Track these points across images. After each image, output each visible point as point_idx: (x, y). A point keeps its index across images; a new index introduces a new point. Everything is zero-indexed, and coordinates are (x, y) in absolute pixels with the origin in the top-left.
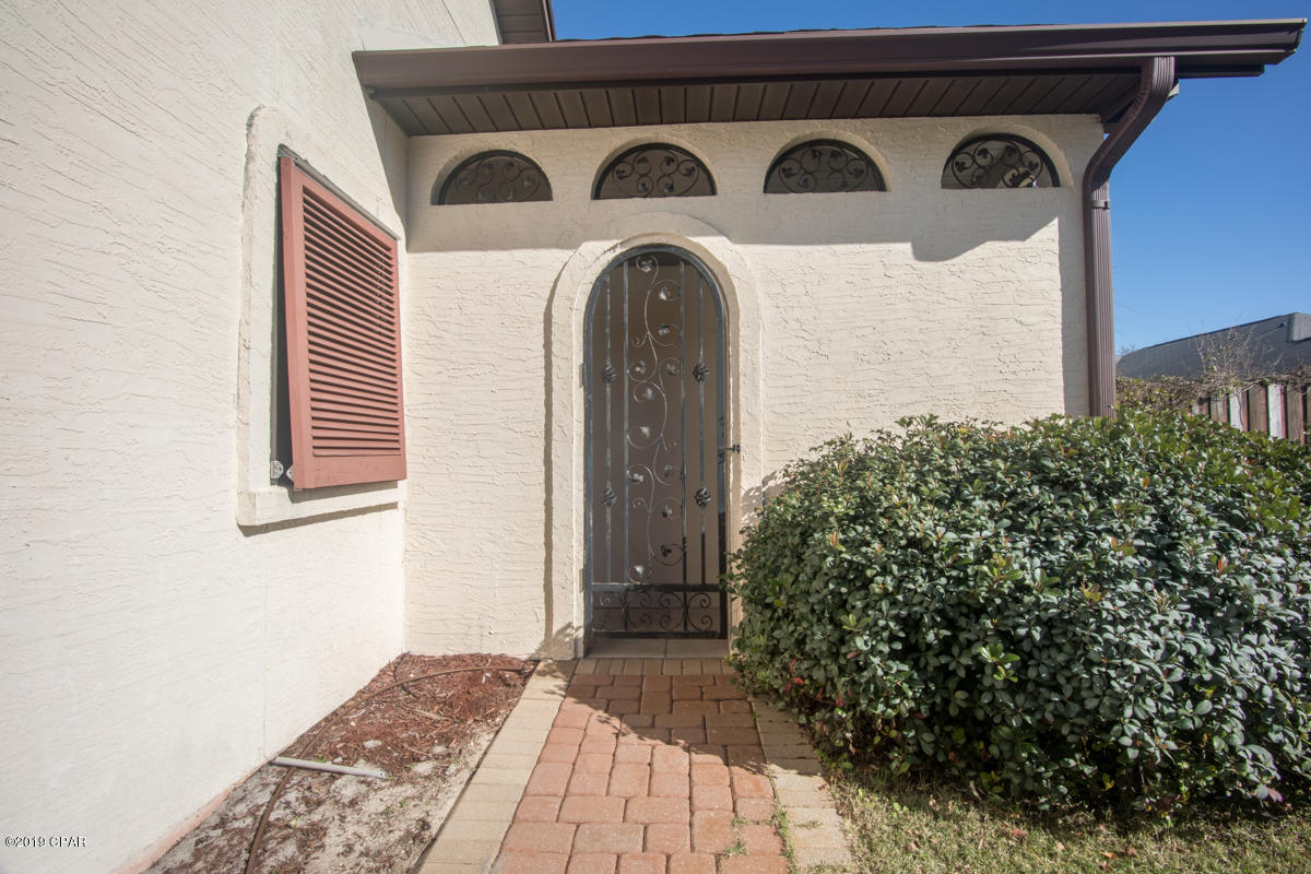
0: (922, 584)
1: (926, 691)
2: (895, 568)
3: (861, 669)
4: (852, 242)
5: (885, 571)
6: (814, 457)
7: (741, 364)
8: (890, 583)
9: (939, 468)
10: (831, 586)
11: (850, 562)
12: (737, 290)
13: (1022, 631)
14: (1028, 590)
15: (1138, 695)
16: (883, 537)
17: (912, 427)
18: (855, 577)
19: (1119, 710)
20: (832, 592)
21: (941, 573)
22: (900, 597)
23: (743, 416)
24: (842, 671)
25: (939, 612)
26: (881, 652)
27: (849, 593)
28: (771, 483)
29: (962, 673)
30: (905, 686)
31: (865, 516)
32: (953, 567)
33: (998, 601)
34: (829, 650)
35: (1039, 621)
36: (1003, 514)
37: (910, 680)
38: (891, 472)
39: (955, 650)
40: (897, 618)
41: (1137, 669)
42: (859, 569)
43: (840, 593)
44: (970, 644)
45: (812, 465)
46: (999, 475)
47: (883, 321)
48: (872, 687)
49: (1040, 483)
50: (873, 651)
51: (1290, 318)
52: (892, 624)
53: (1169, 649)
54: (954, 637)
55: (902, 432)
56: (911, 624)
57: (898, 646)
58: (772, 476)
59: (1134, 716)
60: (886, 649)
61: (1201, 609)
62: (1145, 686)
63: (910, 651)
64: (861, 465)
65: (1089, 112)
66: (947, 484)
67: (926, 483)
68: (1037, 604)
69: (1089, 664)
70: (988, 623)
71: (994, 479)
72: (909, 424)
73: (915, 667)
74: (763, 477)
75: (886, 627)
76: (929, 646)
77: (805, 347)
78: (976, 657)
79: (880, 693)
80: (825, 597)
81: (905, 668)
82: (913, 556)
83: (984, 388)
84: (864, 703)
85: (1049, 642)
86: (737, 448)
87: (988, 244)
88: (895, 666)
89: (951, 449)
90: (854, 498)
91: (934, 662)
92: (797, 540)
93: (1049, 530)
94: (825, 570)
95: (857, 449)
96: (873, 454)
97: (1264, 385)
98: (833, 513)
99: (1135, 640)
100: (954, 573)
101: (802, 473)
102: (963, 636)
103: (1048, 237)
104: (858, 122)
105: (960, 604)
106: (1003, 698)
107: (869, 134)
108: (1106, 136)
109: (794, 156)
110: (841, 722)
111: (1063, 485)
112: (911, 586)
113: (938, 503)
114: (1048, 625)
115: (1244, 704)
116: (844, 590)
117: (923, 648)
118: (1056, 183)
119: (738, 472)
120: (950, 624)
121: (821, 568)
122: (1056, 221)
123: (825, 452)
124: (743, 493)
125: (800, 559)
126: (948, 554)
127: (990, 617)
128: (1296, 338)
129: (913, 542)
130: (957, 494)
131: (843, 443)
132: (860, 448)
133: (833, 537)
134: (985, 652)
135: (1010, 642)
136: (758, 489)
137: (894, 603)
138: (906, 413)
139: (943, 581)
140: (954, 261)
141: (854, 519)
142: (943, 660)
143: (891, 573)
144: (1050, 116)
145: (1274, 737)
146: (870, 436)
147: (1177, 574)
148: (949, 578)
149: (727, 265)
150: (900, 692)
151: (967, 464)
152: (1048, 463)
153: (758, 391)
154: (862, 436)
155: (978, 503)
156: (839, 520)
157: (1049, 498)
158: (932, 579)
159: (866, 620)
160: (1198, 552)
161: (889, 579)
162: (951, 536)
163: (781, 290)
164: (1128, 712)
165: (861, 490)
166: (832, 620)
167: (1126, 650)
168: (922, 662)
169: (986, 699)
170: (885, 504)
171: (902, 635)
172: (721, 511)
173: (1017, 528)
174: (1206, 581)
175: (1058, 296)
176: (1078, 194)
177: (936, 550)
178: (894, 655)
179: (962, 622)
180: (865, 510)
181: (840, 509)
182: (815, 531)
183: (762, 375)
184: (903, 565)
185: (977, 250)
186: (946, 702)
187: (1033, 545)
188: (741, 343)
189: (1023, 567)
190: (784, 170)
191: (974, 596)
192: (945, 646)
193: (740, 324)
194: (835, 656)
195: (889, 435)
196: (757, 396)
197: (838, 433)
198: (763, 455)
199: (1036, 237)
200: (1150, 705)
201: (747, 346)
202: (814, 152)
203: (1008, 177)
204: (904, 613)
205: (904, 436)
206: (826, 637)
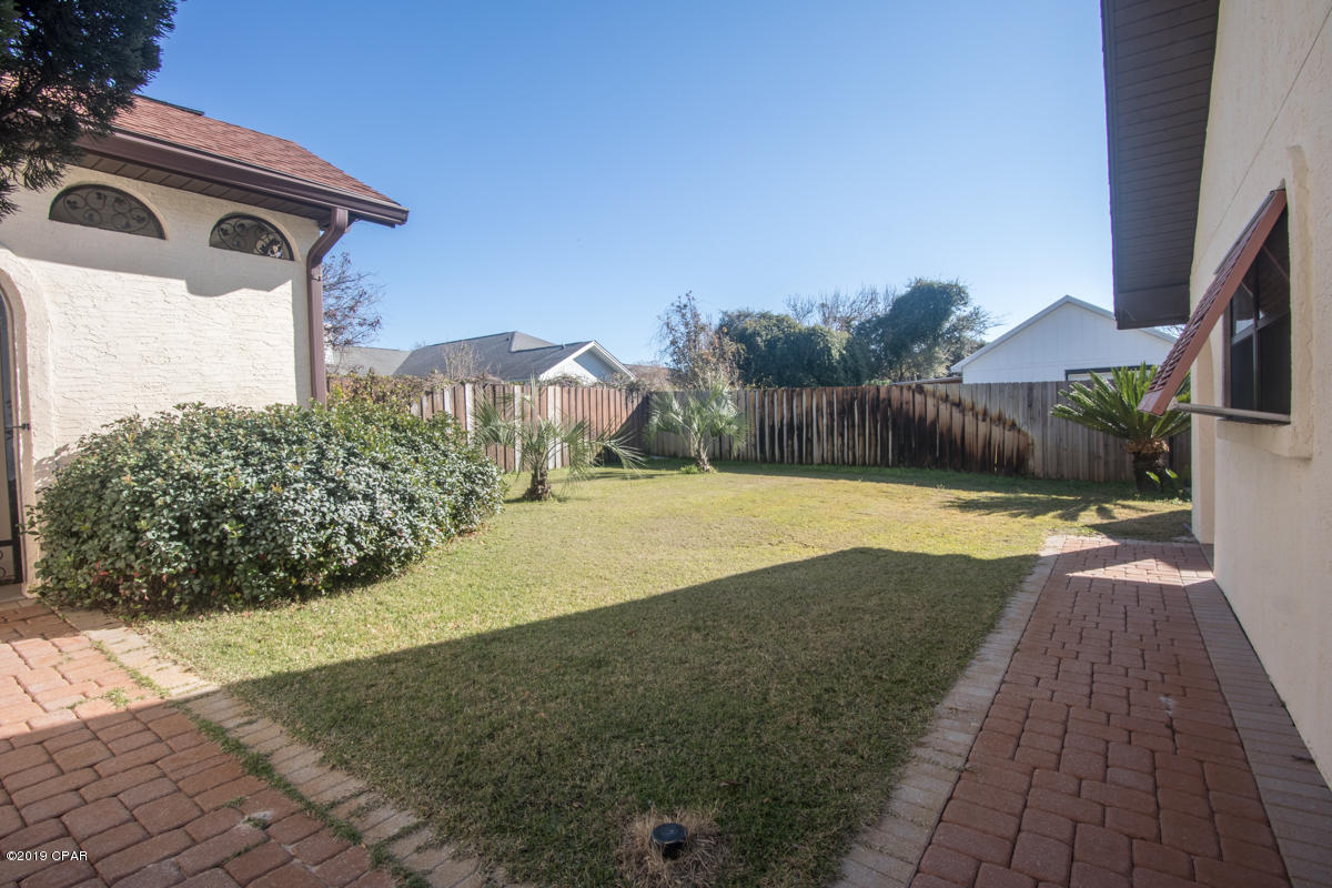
0: (189, 497)
1: (194, 555)
2: (172, 491)
3: (150, 553)
4: (136, 272)
5: (165, 493)
6: (105, 432)
7: (28, 359)
8: (168, 499)
9: (204, 436)
10: (127, 508)
11: (141, 492)
12: (23, 297)
13: (245, 513)
14: (247, 492)
15: (301, 531)
16: (165, 475)
17: (186, 410)
18: (145, 501)
19: (291, 540)
20: (128, 511)
21: (201, 491)
22: (176, 506)
23: (33, 400)
24: (137, 557)
25: (199, 510)
26: (164, 538)
27: (141, 510)
28: (64, 454)
29: (214, 541)
30: (180, 554)
31: (152, 465)
32: (208, 487)
33: (232, 499)
34: (128, 546)
35: (254, 506)
36: (238, 458)
37: (183, 551)
38: (170, 438)
39: (210, 530)
40: (174, 518)
41: (299, 520)
42: (148, 495)
43: (135, 512)
44: (218, 524)
45: (104, 438)
46: (239, 437)
47: (163, 334)
48: (159, 560)
49: (263, 441)
50: (159, 538)
51: (513, 334)
52: (170, 521)
53: (314, 510)
54: (210, 524)
55: (180, 414)
56: (183, 520)
57: (175, 533)
58: (65, 448)
59: (298, 541)
60: (167, 536)
61: (331, 493)
62: (303, 528)
63: (184, 535)
64: (148, 434)
65: (310, 218)
66: (209, 444)
67: (194, 444)
68: (253, 499)
69: (278, 522)
70: (227, 511)
71: (237, 440)
72: (184, 408)
73: (187, 543)
74: (56, 448)
75: (167, 523)
76: (195, 530)
77: (94, 348)
78: (223, 531)
79: (166, 562)
80: (123, 515)
81: (180, 544)
82: (184, 484)
83: (243, 384)
84: (154, 571)
85: (260, 516)
86: (27, 426)
87: (244, 290)
88: (173, 544)
89: (212, 423)
90: (143, 455)
91: (197, 538)
92: (97, 486)
93: (264, 464)
94: (122, 499)
95: (144, 425)
96: (157, 428)
97: (463, 384)
98: (126, 465)
99: (297, 507)
100: (209, 490)
101: (96, 443)
102: (214, 522)
103: (285, 292)
104: (140, 183)
105: (212, 505)
106: (237, 549)
107: (150, 195)
108: (322, 233)
109: (79, 192)
110: (139, 587)
111: (275, 441)
112: (182, 499)
113: (203, 455)
114: (260, 507)
115: (347, 530)
116: (137, 509)
117: (191, 532)
118: (292, 258)
119: (29, 446)
120: (207, 516)
121: (118, 500)
122: (290, 282)
123: (116, 427)
124: (35, 462)
125: (100, 498)
126: (205, 480)
127: (228, 508)
128: (513, 349)
129: (182, 477)
130: (214, 450)
131: (131, 421)
132: (146, 425)
133: (128, 478)
134: (227, 527)
135: (240, 519)
136: (50, 459)
137: (172, 510)
138: (182, 401)
139: (202, 494)
140: (220, 298)
141: (143, 468)
142: (203, 536)
143: (169, 494)
144: (286, 215)
145: (357, 540)
146: (154, 416)
147: (322, 477)
148: (206, 493)
149: (11, 274)
150: (177, 558)
151: (222, 432)
152: (266, 430)
153: (48, 380)
154: (147, 414)
155: (225, 453)
156: (132, 469)
157: (265, 448)
158: (195, 494)
159: (153, 521)
160: (334, 469)
161: (168, 497)
162: (207, 470)
163: (69, 302)
164: (295, 539)
165: (148, 450)
166: (129, 528)
167: (296, 513)
168: (191, 540)
169: (228, 552)
170: (166, 457)
171: (177, 526)
172: (12, 479)
173: (246, 464)
174: (333, 480)
175: (292, 329)
176: (304, 267)
177: (198, 478)
178: (172, 538)
179: (214, 514)
180: (151, 461)
181: (132, 462)
182: (112, 478)
183: (52, 367)
184: (176, 489)
185: (237, 293)
186: (207, 559)
187: (254, 472)
188: (28, 341)
189: (247, 482)
190: (68, 202)
191: (219, 499)
192: (205, 529)
193: (27, 324)
194: (131, 549)
195: (169, 415)
196: (47, 384)
197: (129, 413)
198: (55, 430)
199: (278, 290)
200: (305, 535)
201: (35, 344)
202: (99, 194)
203: (260, 244)
204: (178, 514)
205: (181, 417)
206: (125, 539)
